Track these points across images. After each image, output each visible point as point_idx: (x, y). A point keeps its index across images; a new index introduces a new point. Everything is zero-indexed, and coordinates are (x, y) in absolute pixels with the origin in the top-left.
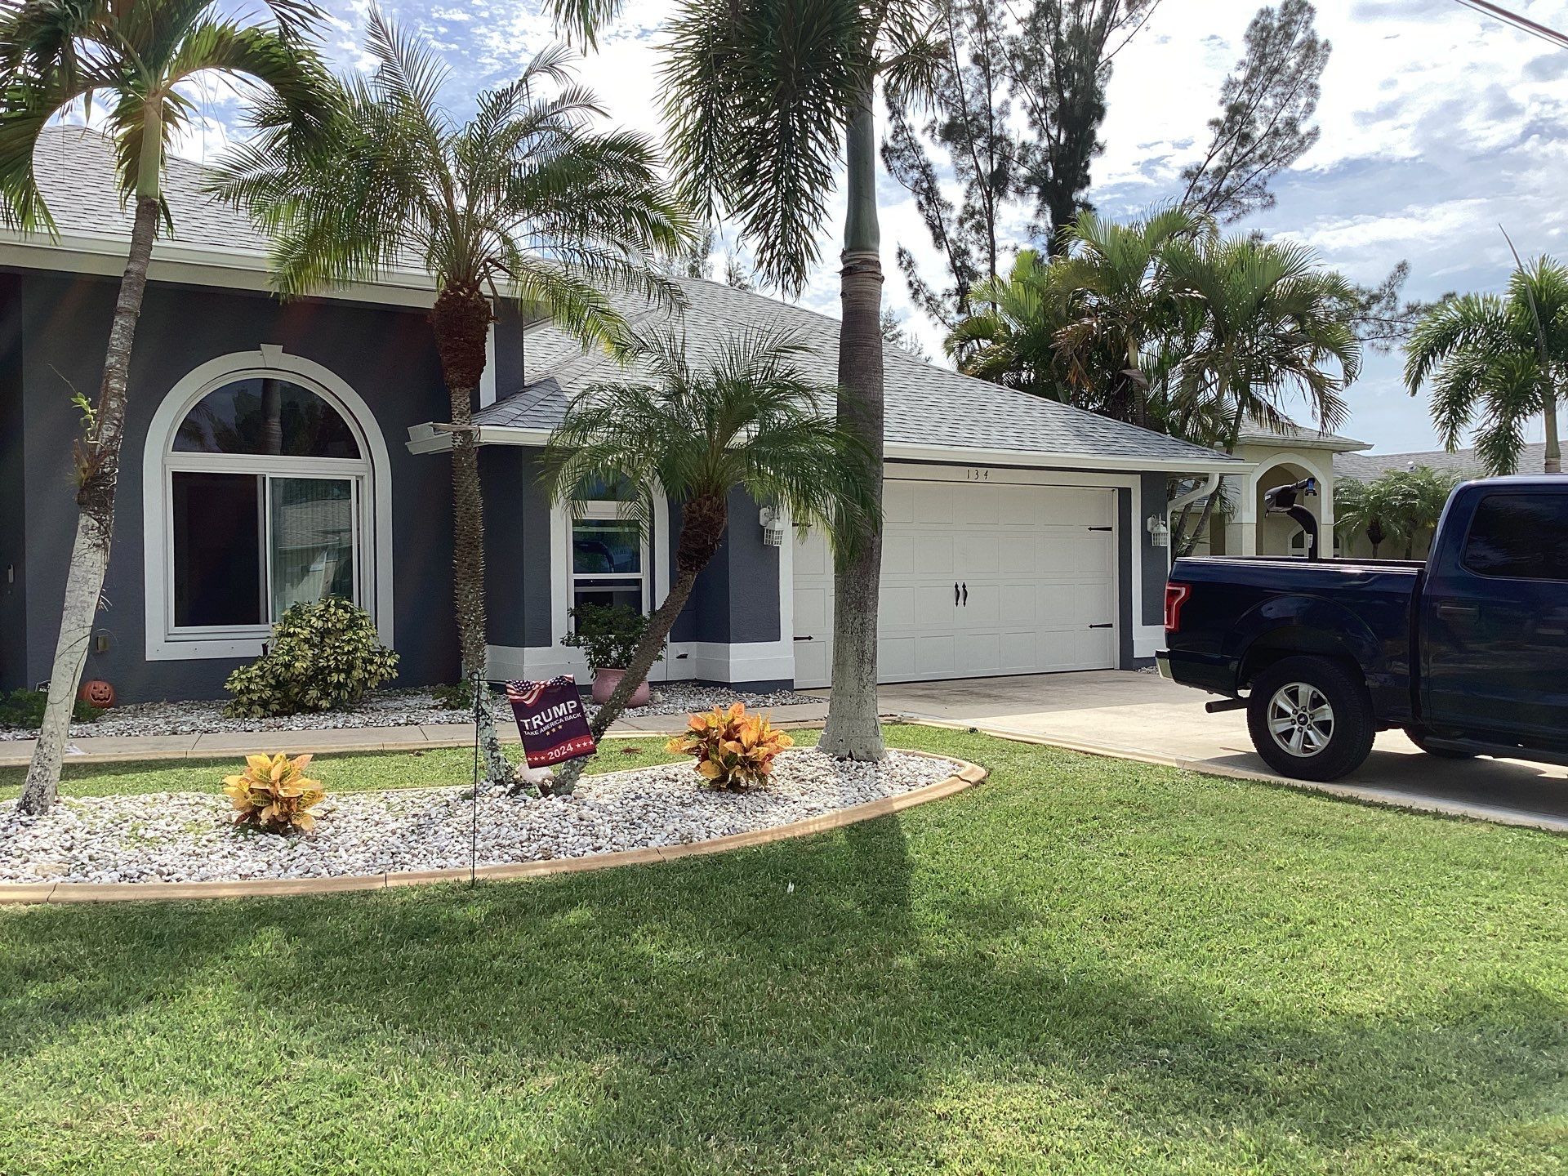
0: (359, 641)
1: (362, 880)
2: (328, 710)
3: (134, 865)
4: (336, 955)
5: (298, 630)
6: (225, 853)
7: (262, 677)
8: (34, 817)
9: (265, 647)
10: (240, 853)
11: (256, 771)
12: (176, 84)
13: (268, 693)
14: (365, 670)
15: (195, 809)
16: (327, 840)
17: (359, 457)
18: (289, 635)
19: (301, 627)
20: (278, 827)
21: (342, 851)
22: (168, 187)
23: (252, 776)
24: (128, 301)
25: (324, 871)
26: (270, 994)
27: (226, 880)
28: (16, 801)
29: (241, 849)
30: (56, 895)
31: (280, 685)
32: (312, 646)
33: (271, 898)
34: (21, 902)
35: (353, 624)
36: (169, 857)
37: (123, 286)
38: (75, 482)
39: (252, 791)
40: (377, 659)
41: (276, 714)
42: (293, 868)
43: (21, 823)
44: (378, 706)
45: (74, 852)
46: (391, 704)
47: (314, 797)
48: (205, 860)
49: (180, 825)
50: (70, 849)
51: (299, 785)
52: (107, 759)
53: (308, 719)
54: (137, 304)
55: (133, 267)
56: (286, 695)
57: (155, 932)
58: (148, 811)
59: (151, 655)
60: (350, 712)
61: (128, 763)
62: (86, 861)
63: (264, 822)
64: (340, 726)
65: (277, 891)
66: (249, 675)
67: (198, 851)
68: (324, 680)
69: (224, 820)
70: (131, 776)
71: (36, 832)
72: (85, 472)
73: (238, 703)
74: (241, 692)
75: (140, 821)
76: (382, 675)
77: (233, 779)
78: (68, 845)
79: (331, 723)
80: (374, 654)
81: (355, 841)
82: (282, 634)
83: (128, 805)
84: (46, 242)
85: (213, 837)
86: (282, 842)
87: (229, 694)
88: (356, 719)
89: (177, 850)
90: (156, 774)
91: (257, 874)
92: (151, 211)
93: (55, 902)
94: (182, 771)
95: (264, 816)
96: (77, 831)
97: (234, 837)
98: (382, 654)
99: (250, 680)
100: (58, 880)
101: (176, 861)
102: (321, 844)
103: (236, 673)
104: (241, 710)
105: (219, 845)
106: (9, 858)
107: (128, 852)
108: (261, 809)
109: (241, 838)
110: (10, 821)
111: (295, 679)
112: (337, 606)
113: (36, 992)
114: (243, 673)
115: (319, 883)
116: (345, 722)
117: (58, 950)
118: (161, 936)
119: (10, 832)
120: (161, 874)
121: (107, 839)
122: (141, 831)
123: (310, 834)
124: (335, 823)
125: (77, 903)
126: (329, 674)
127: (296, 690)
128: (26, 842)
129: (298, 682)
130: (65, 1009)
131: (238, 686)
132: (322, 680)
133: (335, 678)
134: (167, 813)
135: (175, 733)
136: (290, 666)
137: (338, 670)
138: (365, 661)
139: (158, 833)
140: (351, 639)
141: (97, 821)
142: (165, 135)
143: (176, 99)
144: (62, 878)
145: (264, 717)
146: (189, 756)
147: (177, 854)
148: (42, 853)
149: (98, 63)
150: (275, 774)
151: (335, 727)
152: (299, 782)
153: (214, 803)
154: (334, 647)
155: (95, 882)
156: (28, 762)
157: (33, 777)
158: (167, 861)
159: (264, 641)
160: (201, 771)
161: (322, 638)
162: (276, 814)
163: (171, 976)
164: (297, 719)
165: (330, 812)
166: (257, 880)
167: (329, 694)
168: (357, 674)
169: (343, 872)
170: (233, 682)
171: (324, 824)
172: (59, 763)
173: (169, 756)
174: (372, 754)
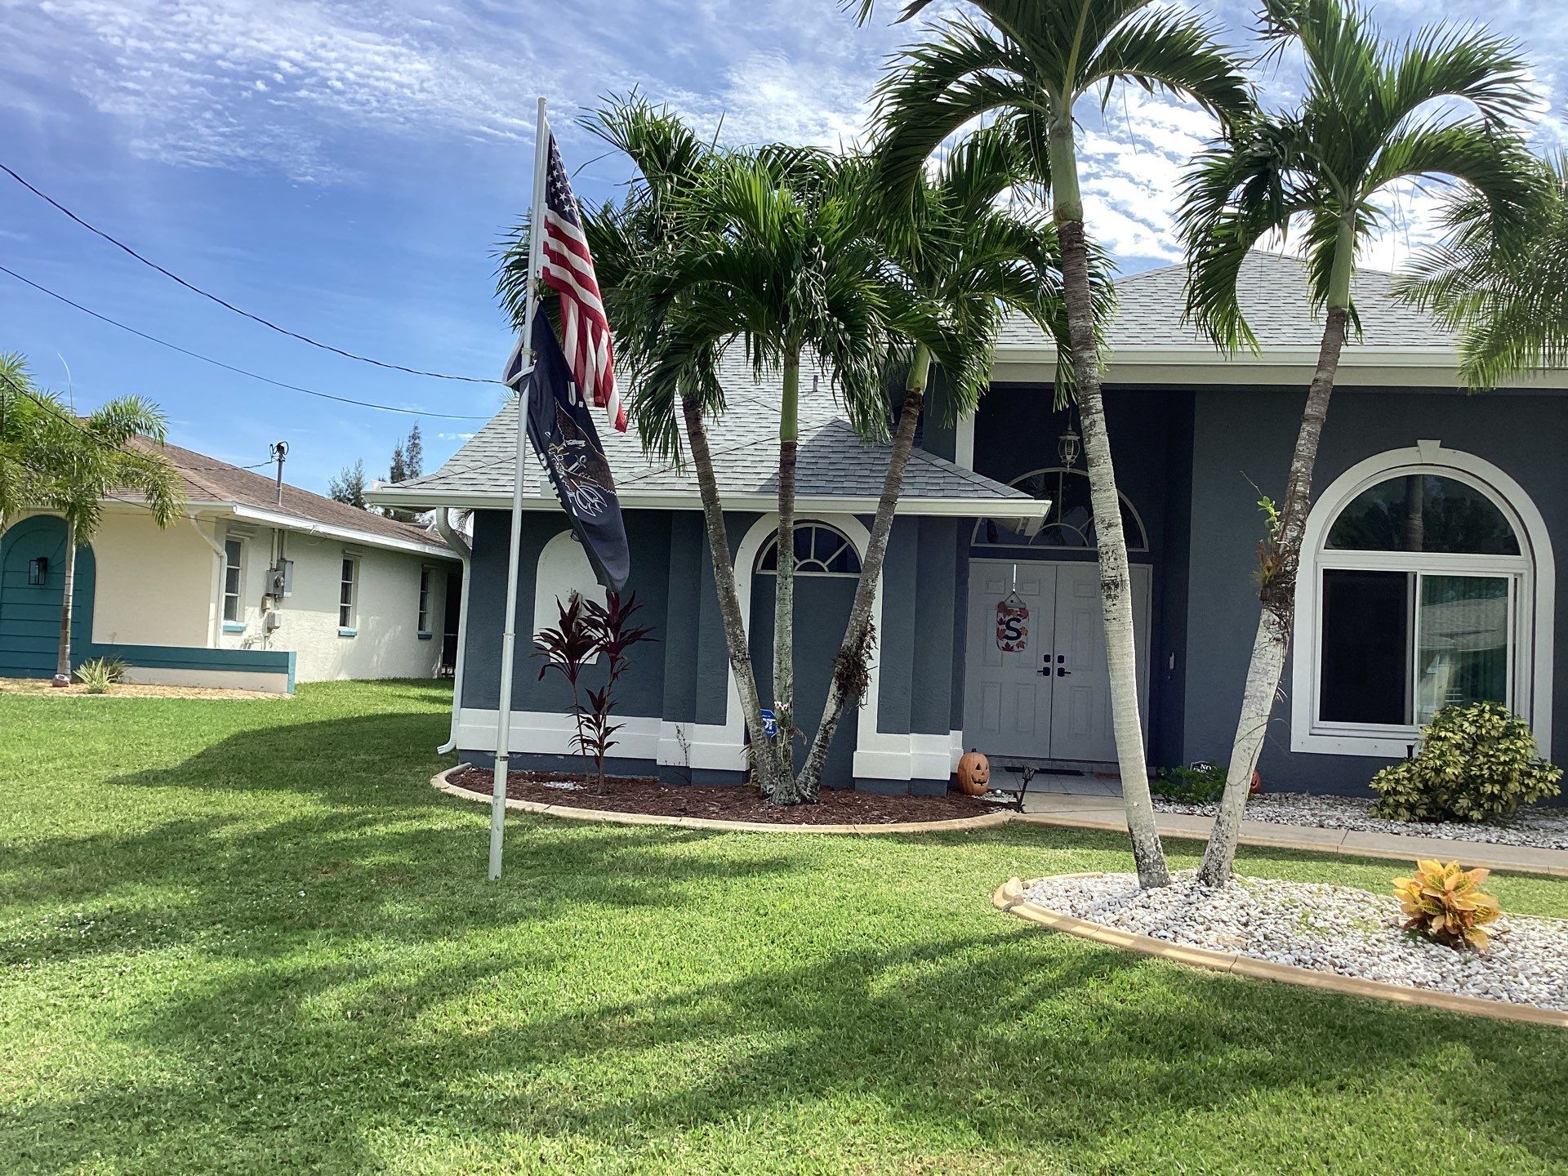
0: (1517, 751)
1: (1548, 1014)
2: (1479, 822)
3: (1307, 951)
4: (1533, 1089)
5: (1449, 734)
6: (1396, 956)
7: (1410, 780)
8: (1212, 889)
9: (1410, 748)
10: (1411, 959)
11: (1428, 876)
12: (1370, 197)
13: (1415, 797)
14: (1522, 784)
15: (1362, 906)
16: (1503, 962)
17: (1518, 553)
18: (1440, 739)
19: (1453, 732)
20: (1447, 938)
21: (1521, 977)
22: (1356, 294)
23: (1424, 881)
24: (1315, 408)
25: (1505, 995)
26: (1466, 1114)
27: (1399, 984)
28: (1195, 872)
29: (1411, 955)
30: (1236, 966)
31: (1427, 789)
32: (1464, 752)
33: (1450, 1013)
34: (1207, 966)
35: (1510, 732)
36: (1339, 948)
37: (1311, 395)
38: (1259, 580)
39: (1422, 896)
40: (1535, 772)
41: (1422, 820)
42: (1469, 985)
43: (1201, 892)
44: (1535, 824)
45: (1250, 928)
46: (1549, 824)
47: (1489, 914)
48: (1376, 959)
49: (1347, 919)
50: (1246, 925)
51: (1473, 899)
52: (1261, 843)
53: (1460, 829)
54: (1324, 409)
55: (1322, 375)
56: (1434, 801)
57: (1338, 1022)
58: (1315, 899)
59: (1296, 747)
60: (1504, 828)
61: (1282, 850)
62: (1262, 939)
63: (1433, 931)
64: (1494, 841)
65: (1453, 1006)
66: (1396, 776)
67: (1368, 949)
68: (1477, 789)
69: (1392, 922)
70: (1287, 863)
71: (1216, 903)
72: (1269, 570)
73: (1384, 803)
74: (1387, 792)
75: (1309, 909)
76: (1541, 791)
77: (1402, 882)
78: (1244, 920)
79: (1484, 837)
80: (1532, 767)
81: (1537, 970)
82: (1431, 737)
83: (1295, 892)
84: (1251, 360)
85: (1383, 938)
86: (1454, 956)
87: (1375, 794)
88: (1511, 836)
89: (1347, 944)
90: (1312, 864)
91: (1432, 984)
92: (1341, 319)
93: (1237, 973)
94: (1336, 865)
95: (1436, 926)
96: (1252, 909)
97: (1403, 941)
98: (1542, 768)
99: (1397, 781)
100: (1239, 952)
101: (1347, 955)
102: (1497, 965)
103: (1382, 773)
104: (1387, 811)
105: (1389, 946)
106: (1193, 923)
107: (1300, 938)
108: (1432, 917)
109: (1411, 943)
110: (1192, 889)
111: (1444, 785)
112: (1493, 712)
113: (1235, 1055)
114: (1391, 774)
115: (1499, 1007)
116: (1500, 837)
117: (1248, 1020)
118: (1344, 1028)
119: (1193, 899)
120: (1335, 965)
121: (1280, 921)
122: (1311, 919)
123: (1483, 952)
124: (1511, 945)
125: (1258, 979)
126: (1482, 784)
127: (1446, 797)
128: (1207, 911)
129: (1447, 788)
130: (1262, 1077)
131: (1385, 786)
132: (1474, 789)
133: (1488, 788)
134: (1334, 905)
135: (1322, 826)
136: (1440, 771)
137: (1493, 782)
138: (1523, 773)
139: (1327, 924)
140: (1508, 749)
141: (1269, 902)
142: (1356, 244)
143: (1367, 210)
144: (1241, 951)
145: (1410, 821)
146: (1340, 851)
147: (1348, 948)
148: (1222, 925)
149: (1295, 189)
150: (1449, 883)
151: (1488, 842)
152: (1473, 895)
153: (1378, 903)
154: (1486, 755)
155: (1272, 961)
156: (1208, 838)
157: (1212, 852)
158: (1340, 954)
159: (1411, 743)
160: (1355, 868)
161: (1475, 744)
162: (1449, 924)
163: (1360, 1070)
164: (1446, 827)
165: (1504, 933)
166: (1431, 990)
167: (1481, 806)
168: (1513, 787)
169: (1526, 1001)
170: (1380, 780)
171: (1497, 944)
172: (1234, 842)
173: (1321, 849)
174: (1536, 876)
